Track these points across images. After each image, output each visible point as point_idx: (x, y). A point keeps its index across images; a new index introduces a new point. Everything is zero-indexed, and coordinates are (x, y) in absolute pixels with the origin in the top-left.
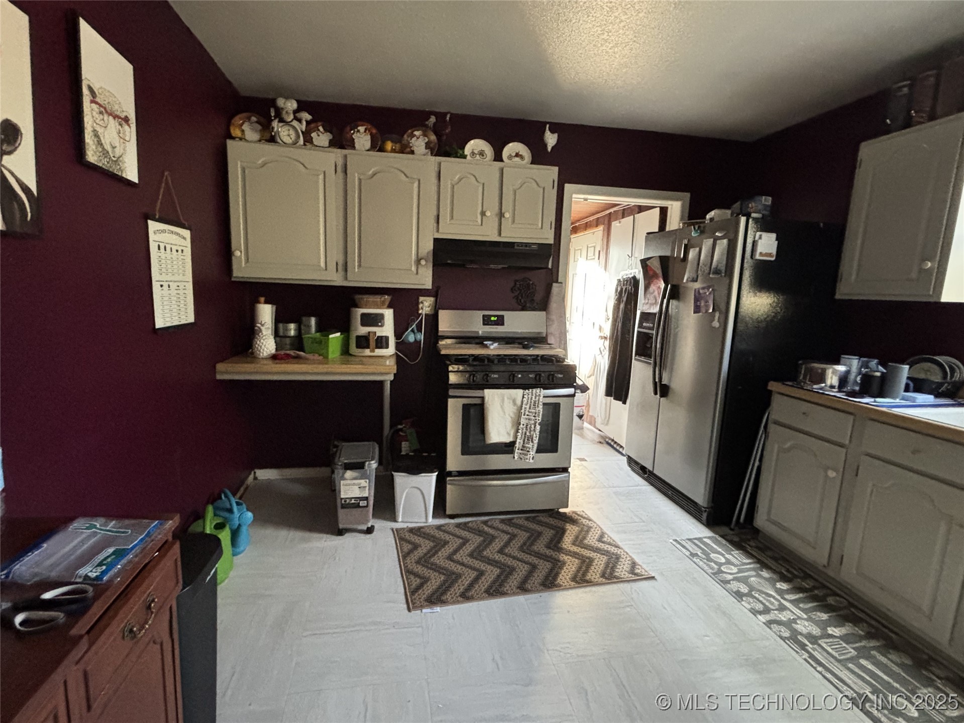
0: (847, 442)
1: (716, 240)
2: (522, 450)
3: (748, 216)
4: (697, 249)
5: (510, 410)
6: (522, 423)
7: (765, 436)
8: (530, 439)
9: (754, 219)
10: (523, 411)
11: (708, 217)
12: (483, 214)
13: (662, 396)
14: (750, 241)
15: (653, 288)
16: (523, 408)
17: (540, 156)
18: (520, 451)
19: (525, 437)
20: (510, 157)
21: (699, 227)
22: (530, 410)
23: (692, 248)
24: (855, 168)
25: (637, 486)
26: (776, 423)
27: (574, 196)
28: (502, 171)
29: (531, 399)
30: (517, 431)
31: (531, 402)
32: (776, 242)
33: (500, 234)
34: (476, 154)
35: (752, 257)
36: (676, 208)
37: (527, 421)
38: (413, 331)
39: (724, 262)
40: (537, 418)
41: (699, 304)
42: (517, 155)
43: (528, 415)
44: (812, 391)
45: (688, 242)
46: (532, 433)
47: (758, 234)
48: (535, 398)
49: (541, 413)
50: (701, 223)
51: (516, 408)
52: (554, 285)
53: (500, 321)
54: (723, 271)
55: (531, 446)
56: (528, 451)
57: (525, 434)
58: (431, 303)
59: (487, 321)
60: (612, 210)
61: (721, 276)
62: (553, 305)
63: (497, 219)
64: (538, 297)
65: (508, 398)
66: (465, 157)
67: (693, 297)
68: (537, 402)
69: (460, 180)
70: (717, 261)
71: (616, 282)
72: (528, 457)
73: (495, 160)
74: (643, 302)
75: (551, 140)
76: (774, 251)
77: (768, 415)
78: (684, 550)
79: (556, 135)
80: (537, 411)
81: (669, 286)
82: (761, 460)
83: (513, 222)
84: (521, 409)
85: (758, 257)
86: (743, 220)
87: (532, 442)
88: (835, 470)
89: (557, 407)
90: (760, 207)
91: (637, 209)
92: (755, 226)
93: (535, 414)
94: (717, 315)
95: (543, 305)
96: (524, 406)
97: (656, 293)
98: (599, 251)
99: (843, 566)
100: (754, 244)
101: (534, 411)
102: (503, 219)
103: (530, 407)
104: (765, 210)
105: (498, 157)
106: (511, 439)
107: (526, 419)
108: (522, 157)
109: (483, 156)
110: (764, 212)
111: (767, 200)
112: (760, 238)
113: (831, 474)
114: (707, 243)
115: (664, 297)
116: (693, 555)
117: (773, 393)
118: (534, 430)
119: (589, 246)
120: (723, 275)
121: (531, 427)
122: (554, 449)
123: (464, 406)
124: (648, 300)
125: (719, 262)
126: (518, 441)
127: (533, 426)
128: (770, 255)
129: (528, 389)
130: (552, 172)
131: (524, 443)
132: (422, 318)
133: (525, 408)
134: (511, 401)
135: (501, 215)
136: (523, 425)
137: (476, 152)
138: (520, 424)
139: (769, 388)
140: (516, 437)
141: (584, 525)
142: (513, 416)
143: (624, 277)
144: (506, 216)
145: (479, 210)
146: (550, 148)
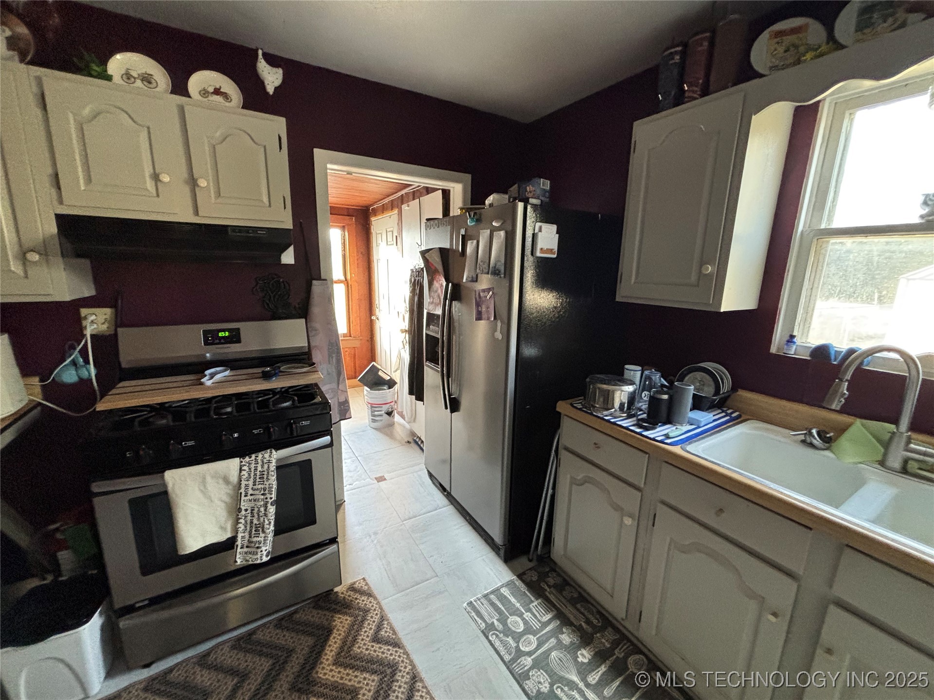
0: (642, 486)
1: (493, 230)
2: (247, 547)
3: (526, 201)
4: (475, 242)
5: (220, 494)
6: (243, 508)
7: (557, 460)
8: (261, 528)
9: (534, 206)
10: (242, 490)
11: (487, 202)
12: (156, 177)
13: (452, 411)
14: (529, 233)
15: (436, 285)
16: (243, 486)
17: (255, 100)
18: (245, 550)
19: (251, 527)
20: (203, 93)
21: (475, 213)
22: (255, 487)
23: (470, 240)
24: (629, 153)
25: (436, 510)
26: (567, 449)
27: (329, 166)
28: (181, 109)
29: (256, 469)
30: (237, 522)
31: (255, 475)
32: (557, 235)
33: (196, 213)
34: (135, 78)
35: (532, 254)
36: (458, 191)
37: (252, 504)
38: (74, 363)
39: (503, 261)
40: (268, 496)
41: (480, 310)
42: (217, 92)
43: (251, 495)
44: (603, 419)
45: (466, 231)
46: (262, 519)
47: (538, 224)
48: (262, 466)
49: (275, 486)
50: (479, 209)
51: (231, 487)
52: (314, 282)
53: (234, 338)
54: (503, 271)
55: (262, 539)
56: (258, 548)
57: (252, 522)
58: (107, 317)
59: (211, 338)
60: (403, 192)
61: (500, 277)
62: (316, 310)
63: (187, 190)
64: (295, 300)
65: (212, 477)
66: (109, 78)
67: (474, 301)
68: (266, 473)
69: (96, 115)
70: (495, 258)
71: (410, 272)
72: (259, 556)
73: (174, 91)
74: (429, 300)
76: (555, 246)
77: (558, 439)
78: (479, 621)
79: (282, 72)
80: (267, 486)
81: (450, 284)
82: (554, 488)
83: (218, 194)
84: (240, 488)
85: (538, 254)
86: (520, 205)
87: (263, 532)
88: (631, 516)
90: (538, 192)
91: (425, 191)
92: (534, 215)
93: (265, 490)
94: (499, 324)
96: (243, 483)
97: (439, 291)
98: (396, 236)
99: (642, 622)
100: (534, 236)
101: (262, 486)
102: (197, 189)
103: (255, 482)
104: (544, 196)
105: (179, 89)
106: (229, 535)
107: (250, 501)
108: (225, 96)
109: (150, 83)
110: (543, 199)
111: (545, 184)
112: (540, 230)
113: (628, 521)
114: (484, 235)
115: (445, 298)
116: (491, 627)
117: (562, 416)
118: (266, 515)
119: (388, 230)
120: (502, 276)
121: (259, 511)
122: (309, 521)
123: (132, 502)
124: (433, 298)
125: (497, 261)
126: (240, 535)
127: (262, 509)
128: (551, 251)
129: (249, 455)
130: (278, 125)
131: (250, 537)
132: (86, 342)
133: (246, 485)
134: (221, 481)
135: (193, 182)
136: (246, 510)
137: (135, 74)
138: (240, 510)
139: (558, 409)
140: (236, 530)
141: (359, 609)
142: (228, 500)
143: (417, 268)
144: (202, 183)
145: (148, 171)
146: (270, 90)
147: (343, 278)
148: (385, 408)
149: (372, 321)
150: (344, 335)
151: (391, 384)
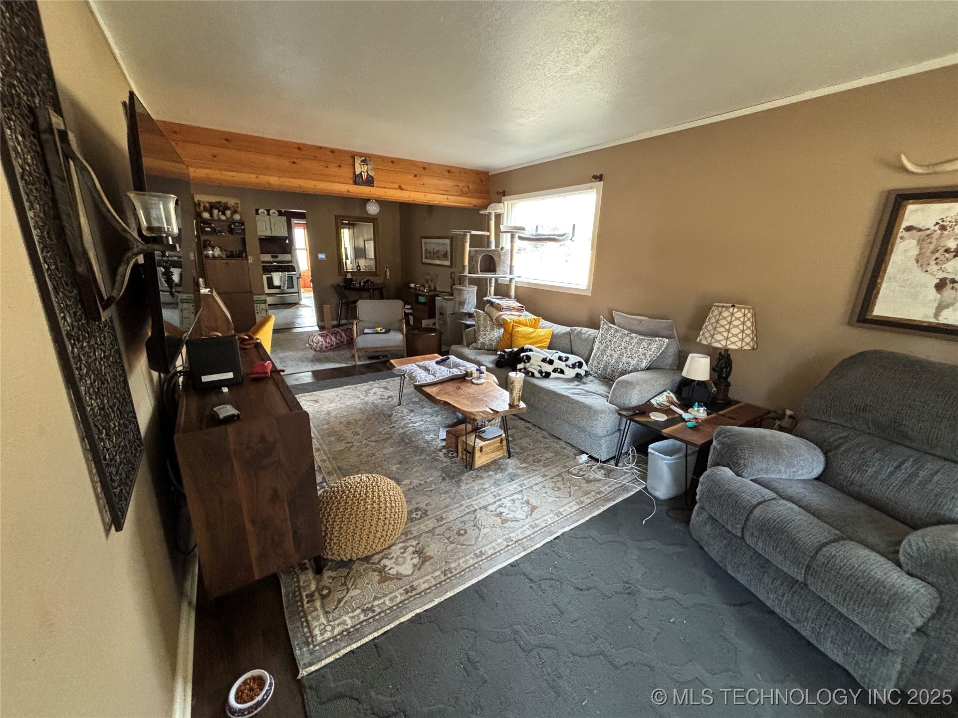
6: (283, 280)
20: (272, 214)
28: (270, 218)
31: (285, 275)
33: (271, 234)
53: (277, 257)
59: (273, 257)
62: (292, 253)
63: (270, 231)
72: (284, 290)
80: (287, 278)
84: (283, 277)
89: (292, 277)
105: (268, 214)
106: (280, 285)
108: (275, 214)
122: (293, 287)
123: (268, 277)
127: (286, 281)
129: (284, 272)
131: (283, 286)
134: (280, 275)
135: (271, 229)
142: (280, 279)
144: (273, 230)
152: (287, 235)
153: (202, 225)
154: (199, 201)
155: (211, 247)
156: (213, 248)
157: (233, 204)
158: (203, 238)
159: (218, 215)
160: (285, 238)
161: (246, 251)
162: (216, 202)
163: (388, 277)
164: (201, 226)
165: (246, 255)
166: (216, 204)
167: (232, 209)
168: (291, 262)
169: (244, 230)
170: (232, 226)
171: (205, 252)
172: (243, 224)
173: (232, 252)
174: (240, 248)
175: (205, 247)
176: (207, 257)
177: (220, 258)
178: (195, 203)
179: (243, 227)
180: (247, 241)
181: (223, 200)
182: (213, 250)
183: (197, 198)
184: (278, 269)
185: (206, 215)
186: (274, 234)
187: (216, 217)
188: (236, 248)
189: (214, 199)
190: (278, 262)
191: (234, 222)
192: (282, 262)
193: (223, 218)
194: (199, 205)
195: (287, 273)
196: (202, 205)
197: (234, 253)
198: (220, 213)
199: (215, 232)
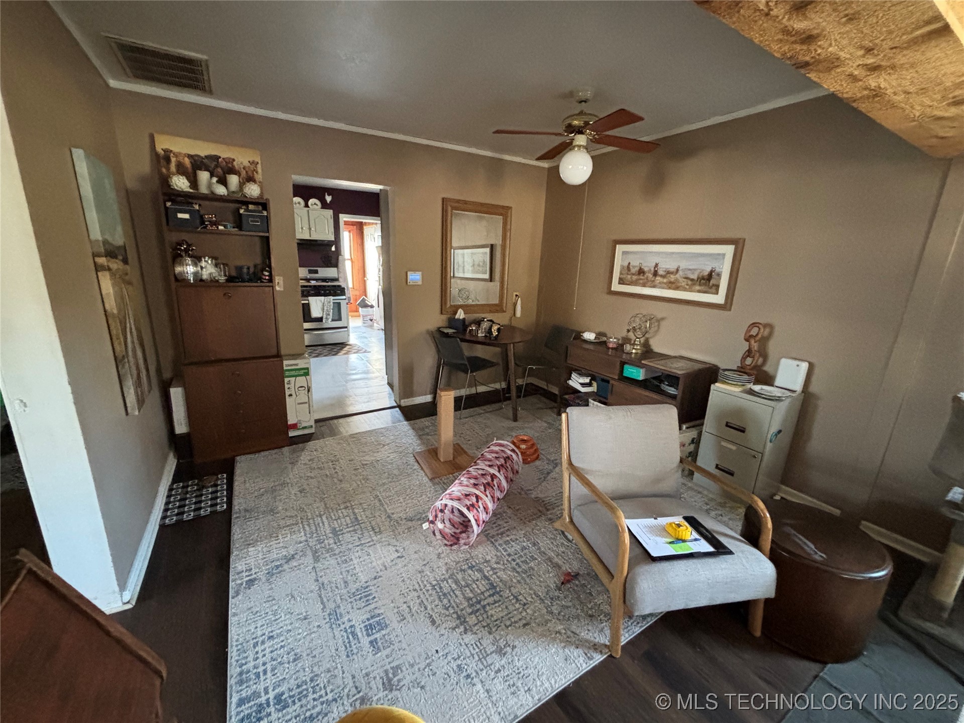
2: (326, 320)
8: (329, 315)
12: (302, 228)
17: (325, 206)
20: (312, 205)
22: (328, 305)
27: (342, 218)
28: (308, 211)
30: (323, 312)
33: (310, 236)
40: (331, 307)
42: (315, 204)
46: (329, 313)
48: (329, 300)
49: (333, 305)
51: (322, 303)
52: (340, 257)
53: (316, 272)
55: (330, 319)
56: (329, 321)
57: (327, 313)
59: (310, 272)
62: (340, 265)
63: (308, 231)
64: (333, 261)
65: (318, 300)
72: (329, 323)
73: (305, 206)
75: (329, 199)
79: (331, 197)
84: (324, 304)
87: (330, 317)
89: (339, 304)
93: (330, 305)
95: (336, 265)
102: (311, 231)
105: (307, 206)
106: (321, 316)
107: (327, 308)
108: (317, 205)
109: (300, 204)
121: (329, 311)
122: (340, 319)
126: (324, 316)
129: (327, 297)
130: (330, 212)
131: (326, 317)
133: (326, 303)
134: (320, 301)
135: (310, 229)
136: (326, 310)
137: (297, 203)
138: (324, 310)
140: (323, 314)
142: (321, 307)
144: (312, 229)
145: (300, 226)
146: (328, 202)
147: (350, 258)
148: (369, 317)
149: (365, 281)
150: (351, 288)
151: (372, 307)
152: (333, 239)
153: (169, 204)
154: (167, 151)
155: (190, 256)
156: (197, 259)
157: (246, 163)
158: (173, 237)
159: (210, 185)
160: (329, 244)
161: (270, 266)
162: (206, 157)
163: (518, 314)
164: (166, 208)
165: (271, 275)
166: (205, 161)
167: (244, 173)
168: (337, 280)
169: (267, 218)
170: (242, 211)
171: (178, 269)
172: (265, 206)
173: (239, 269)
174: (258, 260)
175: (177, 258)
176: (181, 280)
177: (213, 282)
178: (157, 155)
179: (265, 213)
180: (272, 244)
181: (224, 152)
182: (195, 265)
183: (163, 143)
184: (318, 291)
185: (180, 183)
186: (315, 237)
187: (204, 190)
188: (249, 260)
189: (203, 149)
190: (316, 280)
191: (246, 202)
192: (324, 280)
193: (221, 190)
194: (168, 160)
195: (332, 298)
196: (173, 160)
197: (245, 270)
198: (215, 180)
199: (202, 222)
